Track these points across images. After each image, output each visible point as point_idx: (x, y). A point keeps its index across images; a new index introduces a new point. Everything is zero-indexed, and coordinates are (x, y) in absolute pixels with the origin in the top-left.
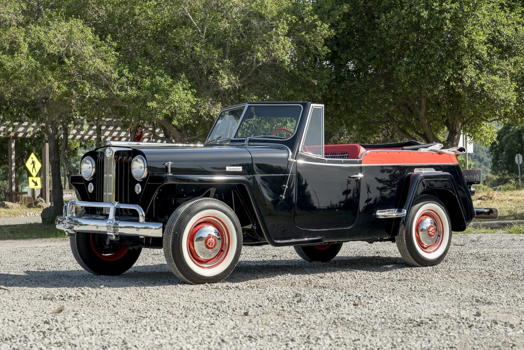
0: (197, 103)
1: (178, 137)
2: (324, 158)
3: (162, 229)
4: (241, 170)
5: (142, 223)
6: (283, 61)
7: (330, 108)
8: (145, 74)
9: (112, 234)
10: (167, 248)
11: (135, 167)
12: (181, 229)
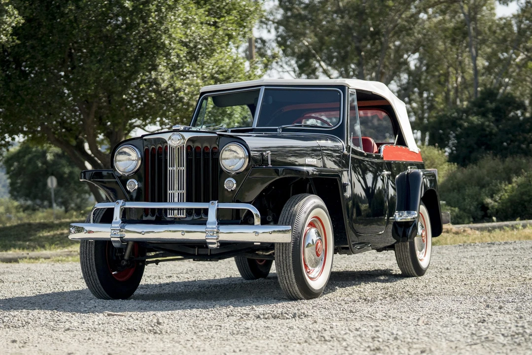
2: (363, 152)
4: (316, 163)
5: (258, 227)
9: (215, 241)
10: (284, 256)
11: (227, 157)
12: (300, 231)
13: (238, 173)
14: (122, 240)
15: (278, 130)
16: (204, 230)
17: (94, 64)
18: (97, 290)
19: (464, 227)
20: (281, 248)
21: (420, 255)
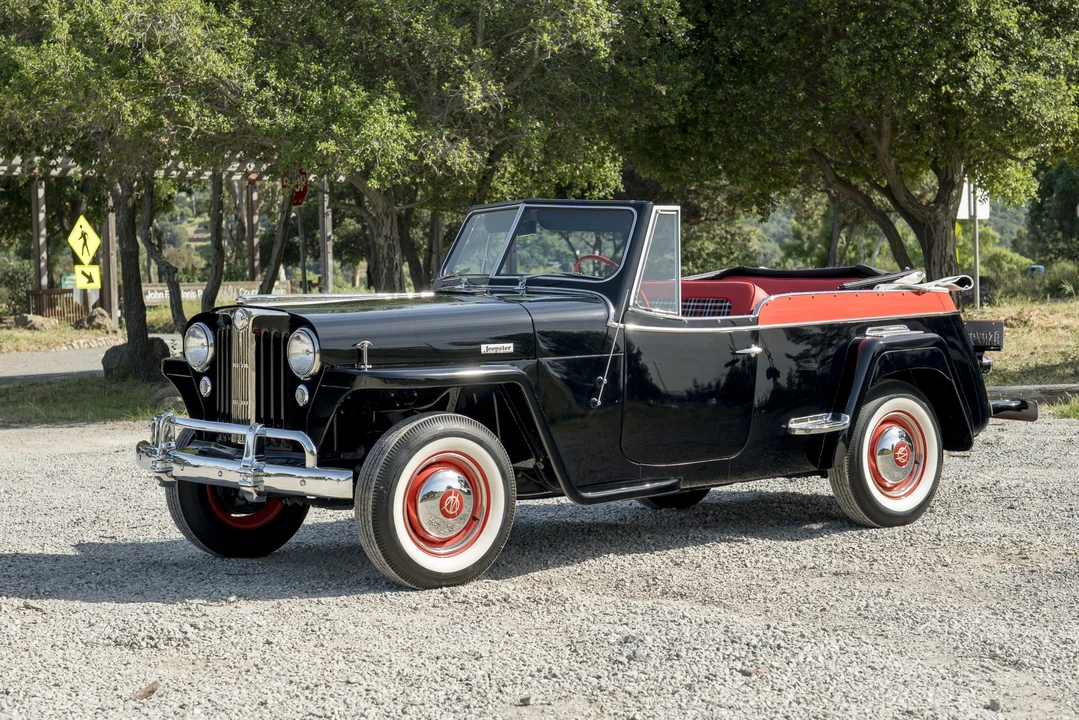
0: (419, 141)
1: (381, 204)
2: (680, 317)
3: (351, 480)
4: (512, 350)
5: (311, 470)
6: (595, 51)
7: (694, 140)
8: (312, 80)
10: (363, 519)
11: (295, 351)
13: (309, 378)
14: (169, 475)
16: (237, 468)
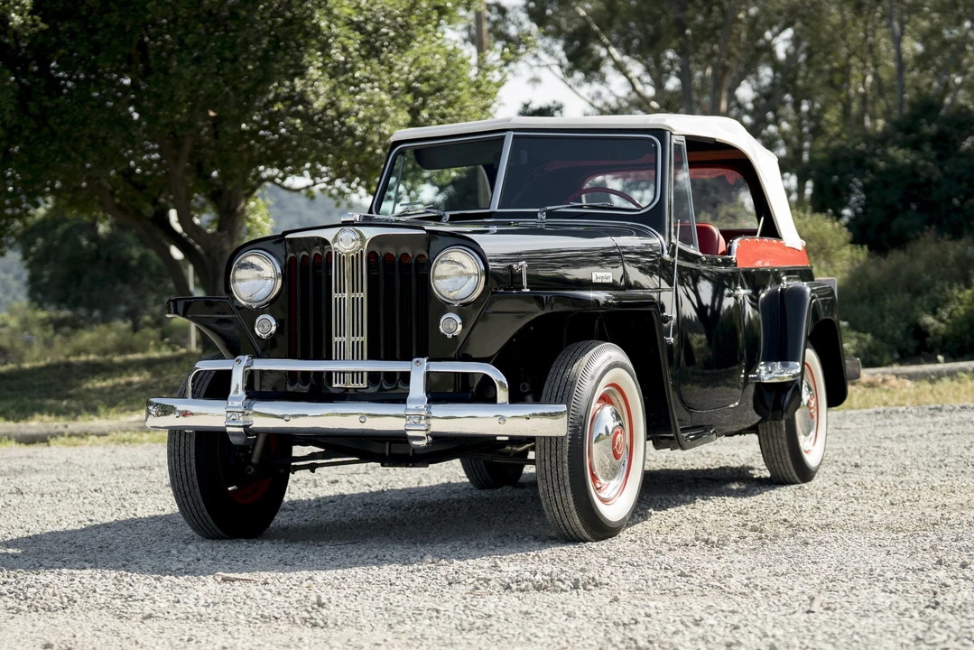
2: (700, 254)
3: (565, 417)
4: (611, 280)
5: (504, 407)
9: (423, 434)
10: (553, 460)
11: (444, 274)
12: (583, 415)
13: (465, 305)
14: (248, 430)
15: (539, 215)
16: (402, 412)
17: (188, 67)
18: (200, 521)
19: (884, 374)
20: (548, 445)
21: (804, 442)
